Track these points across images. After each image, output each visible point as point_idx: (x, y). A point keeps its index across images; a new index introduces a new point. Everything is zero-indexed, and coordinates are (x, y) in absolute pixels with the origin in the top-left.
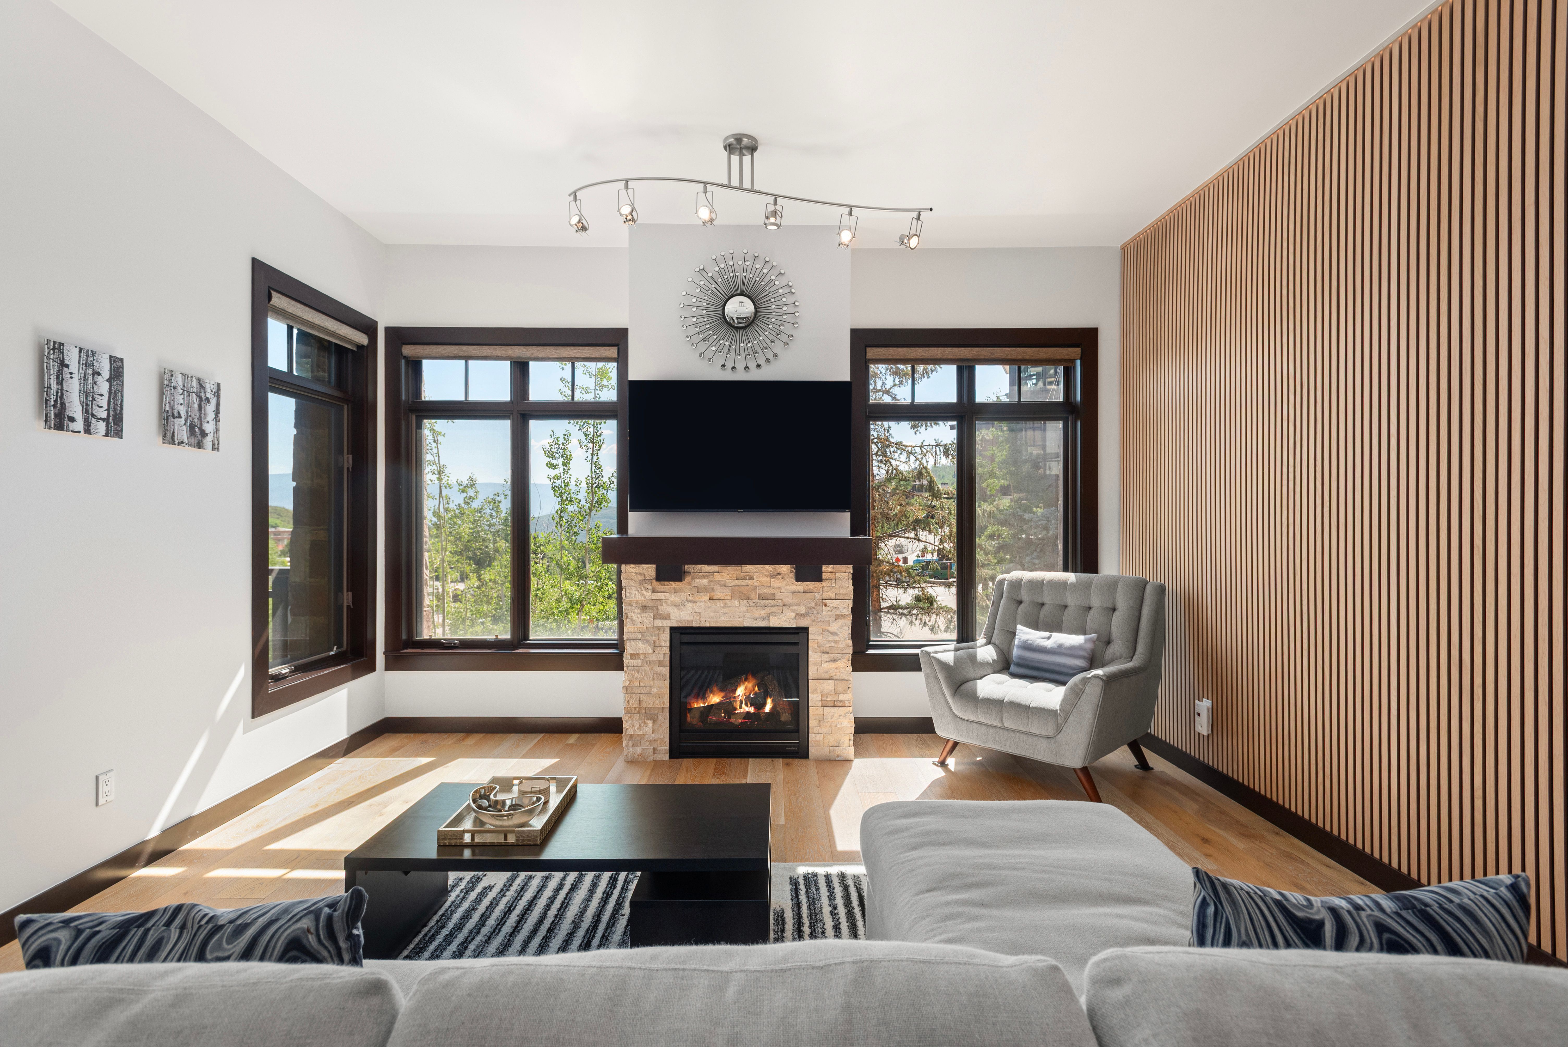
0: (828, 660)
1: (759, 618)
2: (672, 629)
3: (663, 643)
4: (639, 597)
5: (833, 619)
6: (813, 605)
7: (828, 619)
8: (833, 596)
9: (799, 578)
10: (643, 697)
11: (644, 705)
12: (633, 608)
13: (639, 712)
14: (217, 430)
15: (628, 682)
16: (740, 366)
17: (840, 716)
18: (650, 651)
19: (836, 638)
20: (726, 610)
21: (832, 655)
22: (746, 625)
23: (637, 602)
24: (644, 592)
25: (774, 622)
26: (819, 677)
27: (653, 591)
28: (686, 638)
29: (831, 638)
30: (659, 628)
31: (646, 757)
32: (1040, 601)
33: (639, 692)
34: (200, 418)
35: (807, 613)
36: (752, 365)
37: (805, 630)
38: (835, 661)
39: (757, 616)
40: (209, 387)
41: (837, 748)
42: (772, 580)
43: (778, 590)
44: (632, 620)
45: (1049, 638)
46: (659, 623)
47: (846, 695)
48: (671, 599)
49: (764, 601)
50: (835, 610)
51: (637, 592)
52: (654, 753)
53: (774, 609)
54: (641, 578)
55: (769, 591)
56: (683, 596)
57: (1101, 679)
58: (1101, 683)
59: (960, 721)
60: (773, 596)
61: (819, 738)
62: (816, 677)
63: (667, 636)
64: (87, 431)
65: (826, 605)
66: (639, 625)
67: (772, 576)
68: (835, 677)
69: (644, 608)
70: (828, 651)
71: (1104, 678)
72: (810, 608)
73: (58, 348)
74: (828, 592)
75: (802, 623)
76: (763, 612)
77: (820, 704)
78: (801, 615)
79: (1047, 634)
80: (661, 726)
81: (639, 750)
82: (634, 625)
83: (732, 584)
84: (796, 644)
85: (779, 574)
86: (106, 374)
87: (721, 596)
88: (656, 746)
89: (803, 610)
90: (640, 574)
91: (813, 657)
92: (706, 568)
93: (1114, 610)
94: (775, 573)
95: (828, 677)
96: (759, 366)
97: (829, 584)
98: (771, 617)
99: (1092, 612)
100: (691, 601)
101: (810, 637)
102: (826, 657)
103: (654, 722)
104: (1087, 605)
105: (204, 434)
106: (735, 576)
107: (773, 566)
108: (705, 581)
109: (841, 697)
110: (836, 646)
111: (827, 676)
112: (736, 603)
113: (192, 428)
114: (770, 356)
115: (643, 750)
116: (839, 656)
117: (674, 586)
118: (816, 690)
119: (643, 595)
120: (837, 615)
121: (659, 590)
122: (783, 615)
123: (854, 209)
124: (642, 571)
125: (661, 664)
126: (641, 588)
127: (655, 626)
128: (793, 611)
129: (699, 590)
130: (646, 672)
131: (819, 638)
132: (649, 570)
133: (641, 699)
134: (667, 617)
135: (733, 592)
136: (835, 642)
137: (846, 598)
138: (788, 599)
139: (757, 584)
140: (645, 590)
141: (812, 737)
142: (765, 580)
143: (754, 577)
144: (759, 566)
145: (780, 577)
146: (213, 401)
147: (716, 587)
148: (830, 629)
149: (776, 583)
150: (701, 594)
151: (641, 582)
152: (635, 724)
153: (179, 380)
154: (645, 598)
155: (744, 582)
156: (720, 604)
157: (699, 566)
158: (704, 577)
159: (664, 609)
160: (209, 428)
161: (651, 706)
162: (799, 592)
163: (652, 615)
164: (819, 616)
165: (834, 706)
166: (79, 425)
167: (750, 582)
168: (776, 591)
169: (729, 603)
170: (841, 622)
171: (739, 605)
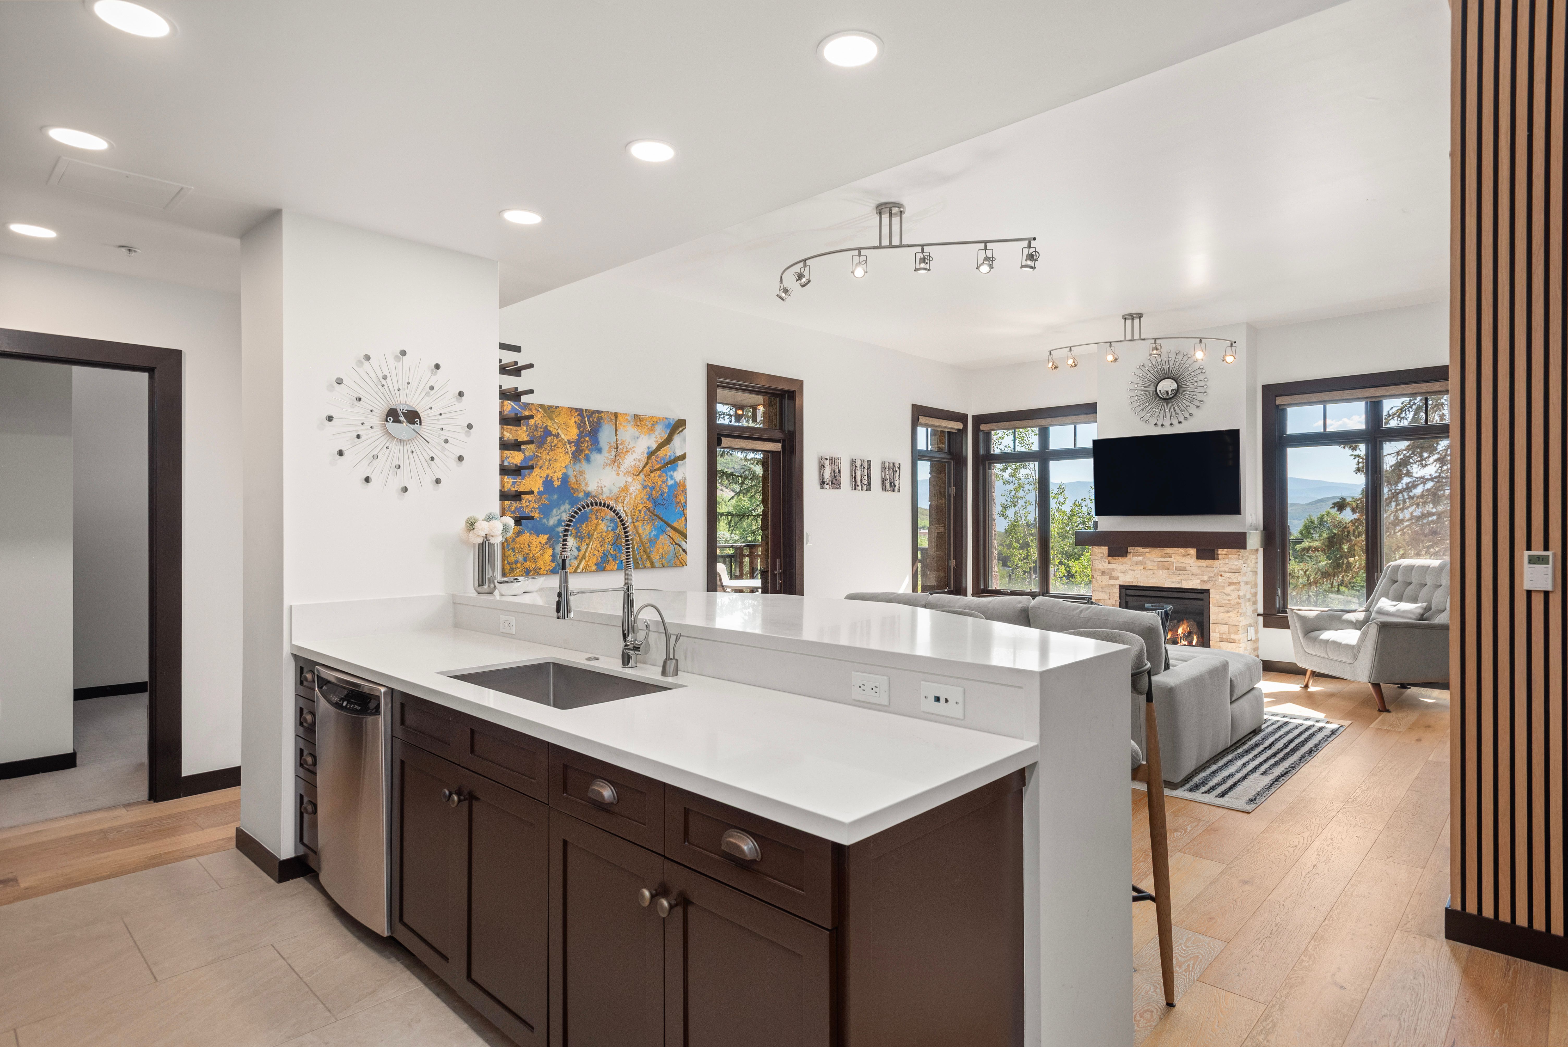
0: (1223, 611)
1: (1174, 582)
2: (1120, 586)
3: (1114, 594)
4: (1100, 566)
5: (1225, 585)
6: (1213, 575)
7: (1223, 585)
8: (1227, 570)
9: (1199, 557)
12: (1097, 573)
14: (899, 483)
16: (1167, 423)
18: (1107, 598)
19: (1229, 598)
20: (1154, 576)
21: (1226, 609)
22: (1166, 586)
23: (1099, 569)
24: (1102, 564)
25: (1185, 585)
26: (1218, 622)
27: (1107, 563)
28: (1130, 592)
29: (1225, 597)
30: (1112, 585)
32: (1409, 581)
34: (894, 480)
35: (1208, 580)
36: (1175, 422)
37: (1208, 591)
38: (1228, 612)
39: (1174, 580)
40: (897, 466)
42: (1183, 558)
44: (1096, 579)
46: (1112, 582)
47: (1236, 636)
48: (1119, 568)
49: (1178, 572)
50: (1228, 579)
51: (1098, 563)
53: (1185, 577)
54: (1102, 555)
55: (1183, 565)
56: (1127, 566)
57: (1377, 624)
58: (1376, 626)
59: (1308, 655)
60: (1185, 569)
62: (1215, 622)
63: (1117, 590)
64: (862, 490)
65: (1221, 576)
66: (1100, 583)
67: (1184, 556)
68: (1228, 623)
69: (1103, 573)
70: (1223, 606)
71: (1379, 623)
72: (1211, 577)
73: (855, 461)
74: (1221, 567)
75: (1205, 587)
76: (1179, 578)
77: (1218, 640)
78: (1204, 581)
79: (1397, 603)
82: (1097, 582)
83: (1158, 560)
84: (1202, 600)
85: (1189, 555)
86: (866, 468)
87: (1150, 567)
89: (1206, 578)
90: (1101, 553)
91: (1213, 609)
92: (1141, 550)
94: (1186, 554)
95: (1224, 623)
96: (1180, 422)
97: (1224, 562)
98: (1183, 582)
99: (1440, 589)
100: (1132, 570)
101: (1211, 596)
102: (1222, 609)
104: (1438, 584)
105: (895, 486)
106: (1160, 555)
107: (1183, 550)
108: (1140, 558)
109: (1233, 636)
110: (1229, 602)
111: (1222, 622)
112: (1161, 572)
113: (891, 483)
114: (1187, 415)
116: (1231, 609)
117: (1121, 560)
118: (1215, 630)
120: (1229, 582)
121: (1112, 563)
122: (1192, 581)
123: (1202, 340)
124: (1102, 551)
126: (1100, 561)
127: (1110, 584)
128: (1198, 579)
129: (1137, 563)
131: (1218, 597)
132: (1105, 549)
134: (1117, 579)
135: (1158, 565)
136: (1229, 600)
137: (1235, 571)
138: (1193, 570)
139: (1174, 560)
140: (1103, 562)
142: (1180, 559)
143: (1172, 556)
144: (1175, 550)
145: (1189, 556)
146: (898, 471)
147: (1147, 562)
148: (1225, 591)
149: (1187, 560)
150: (1138, 566)
151: (1101, 558)
153: (887, 465)
154: (1103, 567)
155: (1166, 559)
156: (1150, 573)
157: (1137, 549)
158: (1140, 555)
159: (1115, 574)
160: (896, 483)
162: (1200, 567)
163: (1108, 577)
164: (1217, 582)
165: (1227, 642)
166: (859, 488)
167: (1169, 559)
168: (1187, 566)
169: (1156, 572)
170: (1233, 587)
171: (1163, 573)
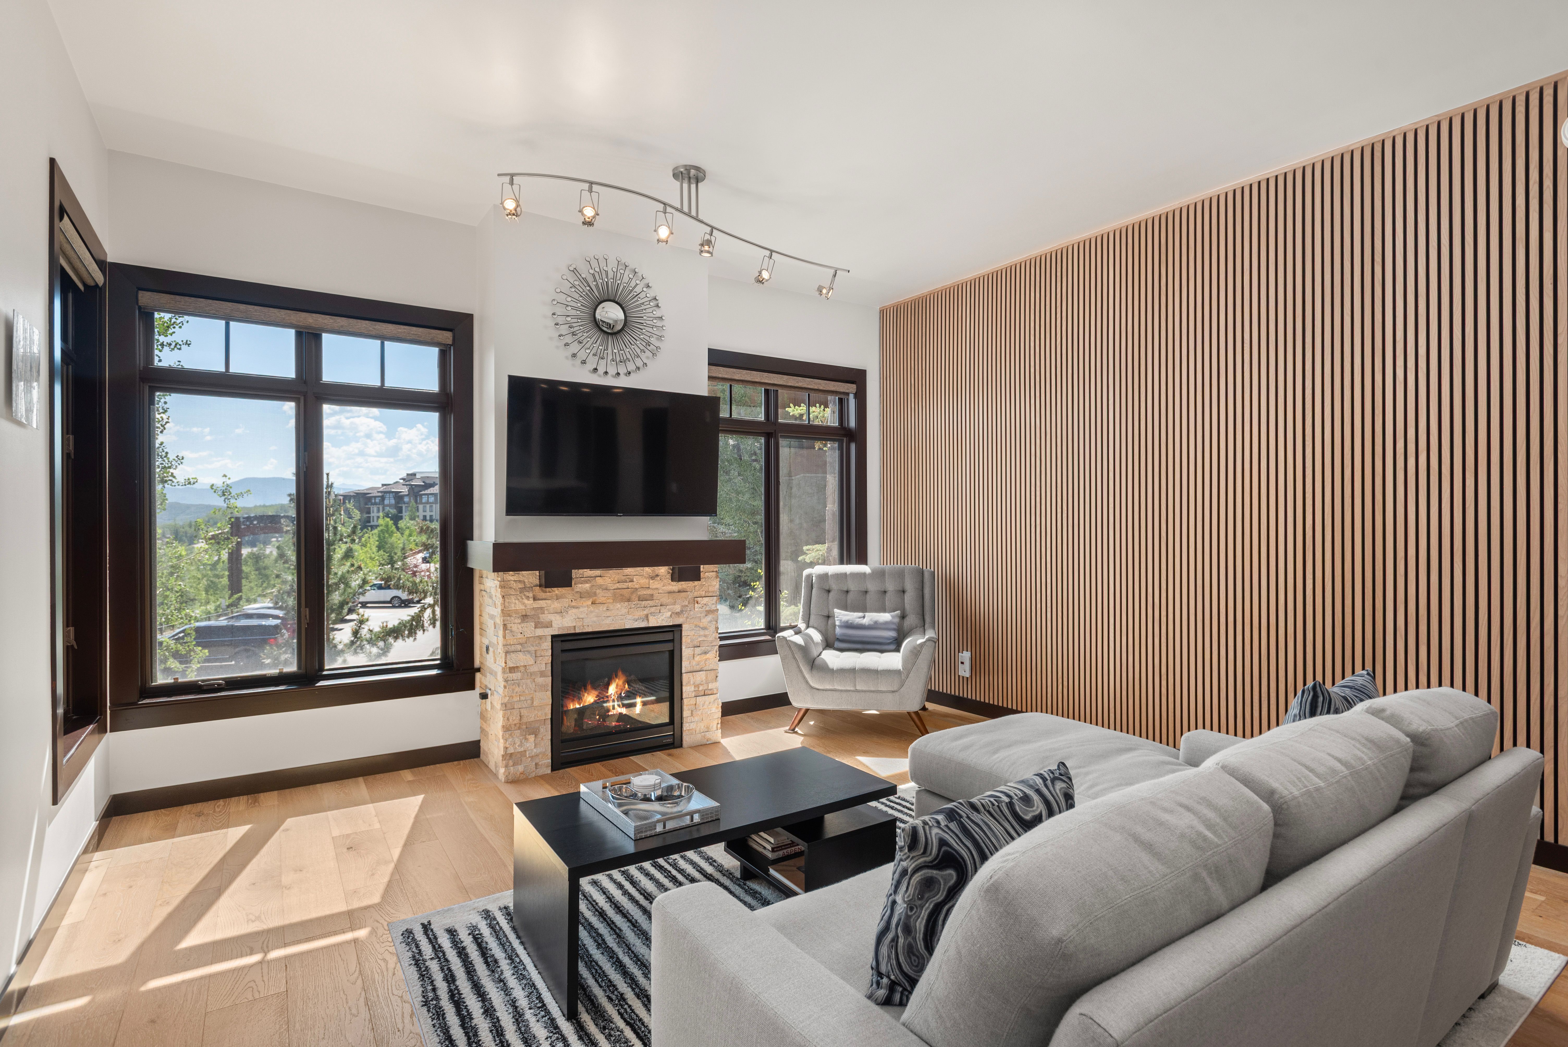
0: (699, 653)
1: (638, 619)
2: (553, 637)
3: (545, 653)
4: (518, 607)
5: (703, 614)
6: (687, 604)
7: (697, 615)
8: (703, 593)
9: (675, 578)
10: (524, 712)
11: (525, 720)
12: (512, 618)
13: (519, 728)
15: (508, 698)
16: (611, 371)
17: (710, 703)
18: (532, 662)
19: (707, 632)
20: (608, 614)
21: (703, 648)
22: (628, 627)
23: (516, 612)
24: (526, 601)
25: (653, 622)
26: (692, 670)
27: (535, 599)
28: (569, 645)
29: (702, 633)
30: (540, 637)
31: (528, 774)
32: (845, 589)
33: (520, 707)
35: (682, 611)
36: (623, 369)
38: (706, 653)
39: (636, 617)
41: (707, 733)
42: (651, 581)
43: (656, 591)
44: (511, 631)
45: (864, 617)
46: (540, 632)
47: (714, 684)
48: (553, 606)
49: (644, 602)
50: (705, 606)
51: (517, 601)
52: (536, 768)
53: (653, 609)
54: (521, 586)
55: (649, 592)
56: (565, 602)
59: (813, 690)
60: (651, 597)
61: (693, 726)
62: (689, 670)
63: (547, 645)
65: (695, 603)
66: (520, 636)
67: (652, 578)
68: (705, 669)
69: (525, 617)
70: (698, 645)
72: (684, 607)
74: (699, 590)
75: (677, 622)
76: (642, 613)
77: (692, 695)
78: (676, 613)
79: (861, 614)
80: (542, 739)
81: (520, 768)
82: (514, 636)
83: (614, 588)
84: (673, 640)
85: (657, 576)
87: (603, 600)
88: (537, 761)
89: (678, 608)
90: (520, 581)
91: (686, 652)
92: (588, 572)
93: (904, 592)
94: (653, 575)
95: (700, 669)
96: (630, 372)
97: (705, 583)
98: (651, 617)
99: (888, 595)
100: (574, 607)
101: (683, 634)
102: (698, 650)
103: (536, 736)
104: (883, 590)
106: (616, 579)
107: (652, 568)
108: (587, 586)
109: (710, 686)
110: (706, 639)
111: (698, 668)
112: (618, 605)
114: (639, 362)
115: (525, 767)
116: (709, 648)
117: (557, 592)
118: (689, 682)
119: (524, 604)
120: (706, 611)
121: (540, 598)
122: (661, 614)
123: (774, 254)
124: (522, 578)
125: (542, 674)
126: (521, 597)
127: (537, 635)
128: (669, 610)
129: (582, 595)
130: (527, 684)
131: (691, 633)
132: (531, 577)
133: (522, 714)
134: (549, 625)
135: (614, 595)
136: (705, 636)
137: (714, 595)
138: (665, 599)
139: (637, 586)
140: (527, 598)
141: (686, 727)
142: (644, 581)
143: (635, 580)
144: (639, 569)
145: (658, 578)
147: (598, 591)
148: (701, 625)
149: (654, 584)
150: (584, 599)
151: (522, 590)
152: (516, 741)
154: (526, 607)
155: (625, 585)
156: (603, 608)
157: (581, 571)
158: (586, 582)
159: (545, 617)
161: (532, 719)
162: (674, 592)
163: (533, 624)
164: (692, 613)
165: (704, 695)
167: (630, 584)
168: (655, 592)
169: (611, 607)
170: (710, 618)
171: (621, 608)
